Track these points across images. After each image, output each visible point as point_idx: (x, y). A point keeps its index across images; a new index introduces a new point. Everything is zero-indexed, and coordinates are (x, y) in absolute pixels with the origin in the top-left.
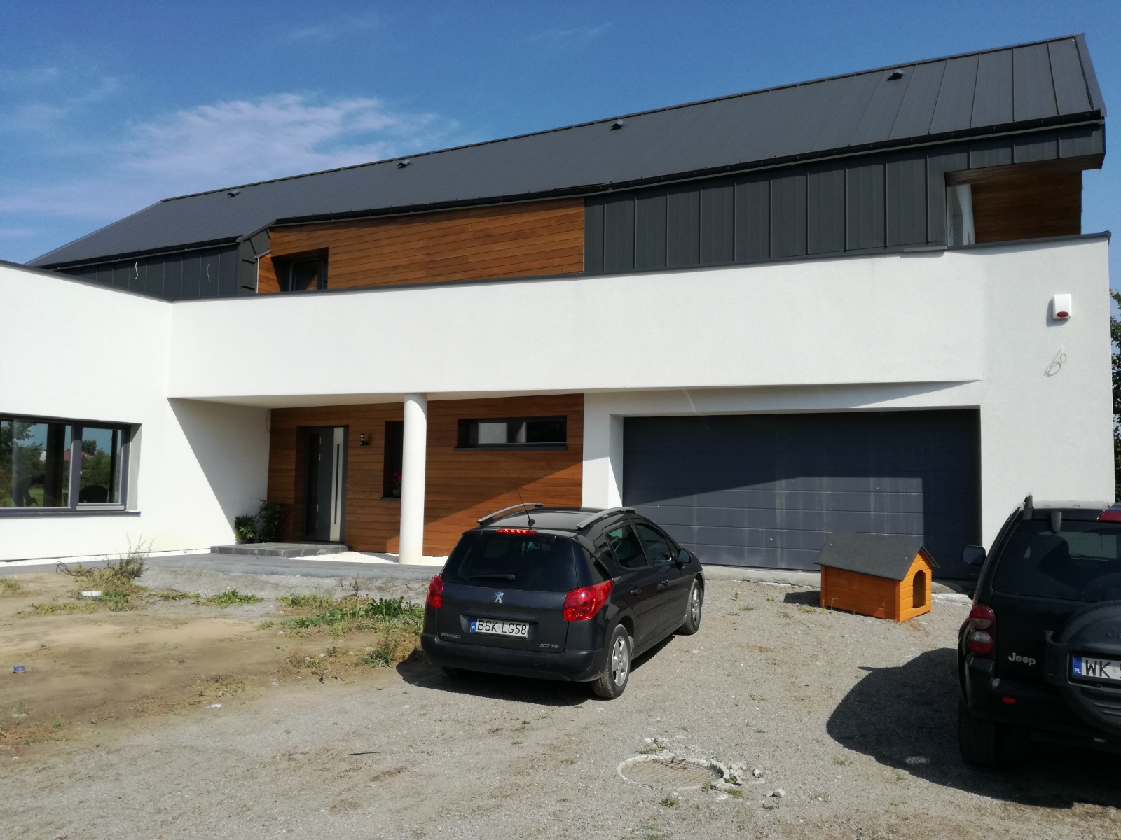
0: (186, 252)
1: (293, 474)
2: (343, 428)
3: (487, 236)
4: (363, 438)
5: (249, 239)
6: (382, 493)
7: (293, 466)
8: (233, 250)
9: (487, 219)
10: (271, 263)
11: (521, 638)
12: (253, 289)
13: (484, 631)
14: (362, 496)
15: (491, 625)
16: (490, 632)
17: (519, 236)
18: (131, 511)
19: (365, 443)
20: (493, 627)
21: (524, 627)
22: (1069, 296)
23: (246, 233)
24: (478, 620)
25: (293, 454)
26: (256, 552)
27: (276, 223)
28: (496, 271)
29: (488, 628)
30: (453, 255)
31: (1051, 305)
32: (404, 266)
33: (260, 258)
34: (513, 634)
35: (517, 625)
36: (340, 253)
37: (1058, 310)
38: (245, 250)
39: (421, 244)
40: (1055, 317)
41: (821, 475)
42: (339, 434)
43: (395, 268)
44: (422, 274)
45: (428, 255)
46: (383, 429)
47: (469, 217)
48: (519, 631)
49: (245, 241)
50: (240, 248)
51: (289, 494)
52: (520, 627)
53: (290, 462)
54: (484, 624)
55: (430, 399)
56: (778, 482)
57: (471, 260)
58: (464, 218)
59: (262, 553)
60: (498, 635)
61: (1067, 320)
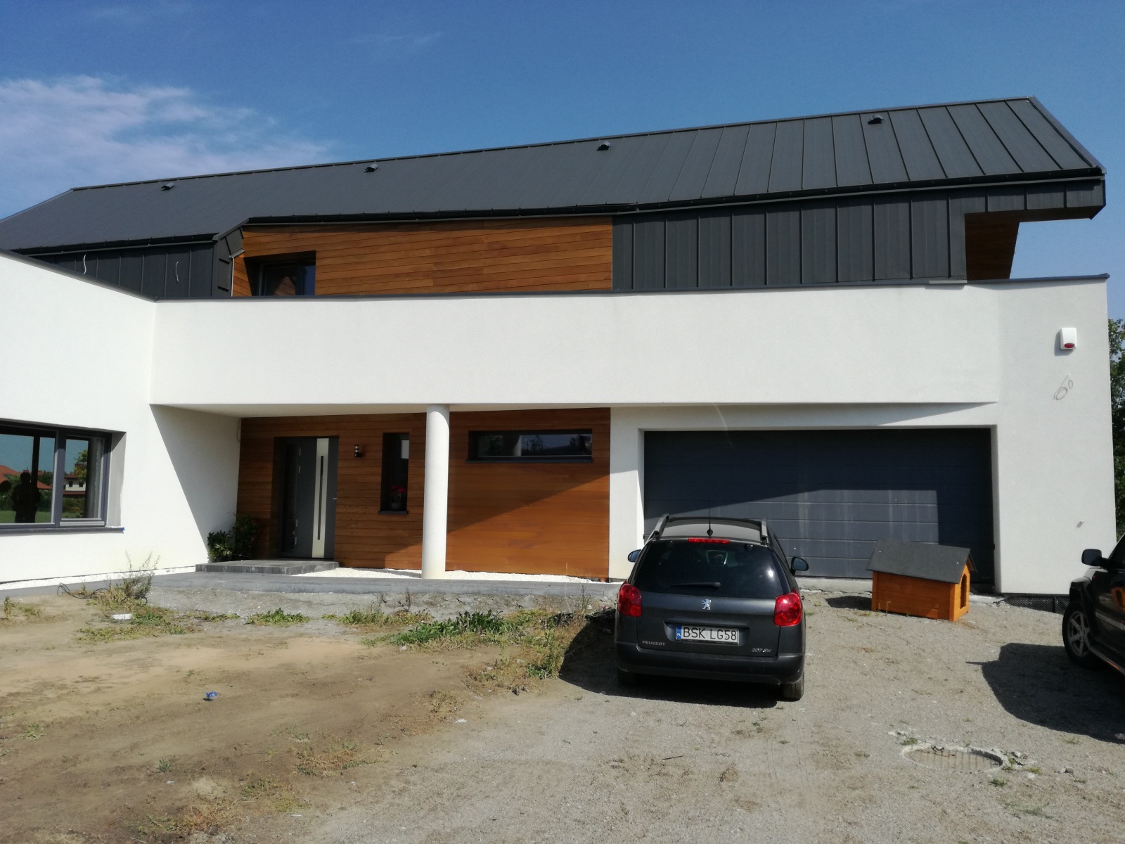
0: (149, 247)
1: (270, 487)
2: (328, 440)
3: (505, 248)
4: (358, 449)
5: (225, 237)
6: (379, 507)
7: (270, 479)
8: (209, 249)
9: (503, 231)
10: (244, 264)
11: (732, 643)
12: (227, 290)
13: (690, 638)
14: (355, 510)
15: (698, 632)
16: (698, 638)
17: (539, 250)
18: (113, 527)
19: (359, 455)
20: (700, 633)
21: (734, 633)
22: (1075, 329)
23: (222, 231)
24: (683, 627)
25: (270, 466)
26: (253, 569)
27: (249, 222)
28: (514, 283)
29: (695, 635)
30: (465, 266)
31: (1059, 337)
32: (408, 274)
33: (235, 258)
34: (723, 640)
35: (726, 631)
36: (331, 258)
37: (1066, 341)
38: (220, 248)
39: (428, 252)
40: (1063, 347)
41: (841, 488)
42: (323, 446)
43: (397, 275)
44: (430, 283)
45: (435, 264)
46: (380, 440)
47: (483, 228)
48: (731, 637)
49: (221, 239)
50: (217, 247)
51: (265, 507)
52: (729, 633)
53: (267, 475)
54: (690, 631)
55: (453, 410)
56: (801, 495)
57: (485, 271)
58: (479, 228)
59: (261, 570)
60: (707, 642)
61: (1072, 350)
